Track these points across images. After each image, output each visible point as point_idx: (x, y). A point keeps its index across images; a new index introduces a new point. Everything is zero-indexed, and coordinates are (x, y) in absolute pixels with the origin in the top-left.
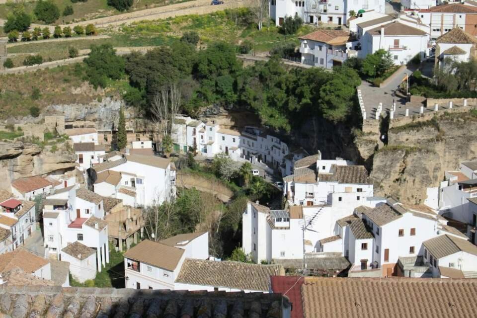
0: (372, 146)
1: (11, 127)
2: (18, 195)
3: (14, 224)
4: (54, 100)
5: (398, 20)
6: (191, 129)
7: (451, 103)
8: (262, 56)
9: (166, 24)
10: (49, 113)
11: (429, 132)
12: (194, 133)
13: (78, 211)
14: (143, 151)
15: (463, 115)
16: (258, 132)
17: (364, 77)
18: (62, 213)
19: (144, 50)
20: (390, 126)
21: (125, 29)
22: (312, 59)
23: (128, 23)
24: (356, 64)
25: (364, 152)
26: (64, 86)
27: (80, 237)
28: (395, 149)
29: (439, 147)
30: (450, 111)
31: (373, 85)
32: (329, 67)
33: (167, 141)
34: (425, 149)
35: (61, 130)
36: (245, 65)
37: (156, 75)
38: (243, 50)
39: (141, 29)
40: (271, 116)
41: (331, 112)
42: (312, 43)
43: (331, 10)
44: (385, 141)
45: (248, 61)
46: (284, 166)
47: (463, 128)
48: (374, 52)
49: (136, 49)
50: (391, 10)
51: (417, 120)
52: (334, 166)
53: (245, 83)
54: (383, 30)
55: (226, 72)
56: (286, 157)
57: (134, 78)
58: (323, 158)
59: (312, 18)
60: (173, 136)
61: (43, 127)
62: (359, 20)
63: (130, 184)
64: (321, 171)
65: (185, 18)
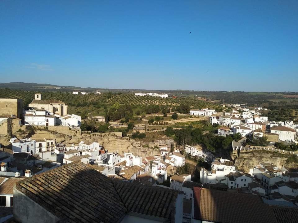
0: (235, 157)
1: (147, 144)
2: (147, 161)
3: (145, 167)
4: (158, 139)
5: (244, 126)
6: (189, 148)
7: (257, 147)
8: (208, 132)
9: (185, 123)
10: (156, 142)
11: (251, 154)
12: (190, 149)
13: (160, 166)
14: (177, 153)
15: (260, 151)
16: (206, 150)
17: (234, 139)
18: (156, 166)
19: (179, 129)
20: (240, 152)
21: (175, 124)
22: (221, 134)
23: (176, 122)
24: (232, 136)
25: (233, 158)
26: (160, 136)
27: (160, 172)
28: (241, 158)
29: (254, 159)
30: (257, 149)
31: (236, 141)
32: (225, 136)
33: (184, 151)
34: (250, 159)
35: (158, 146)
36: (204, 134)
37: (182, 135)
38: (204, 130)
39: (179, 124)
40: (210, 147)
41: (225, 147)
42: (221, 130)
43: (226, 122)
44: (239, 156)
45: (204, 133)
46: (212, 160)
47: (260, 154)
48: (237, 133)
49: (178, 128)
50: (242, 123)
51: (247, 151)
52: (225, 161)
53: (203, 138)
54: (239, 128)
55: (199, 135)
56: (213, 157)
57: (177, 135)
58: (222, 159)
59: (221, 124)
60: (185, 150)
61: (154, 145)
62: (233, 125)
63: (173, 160)
64: (221, 162)
65: (190, 122)
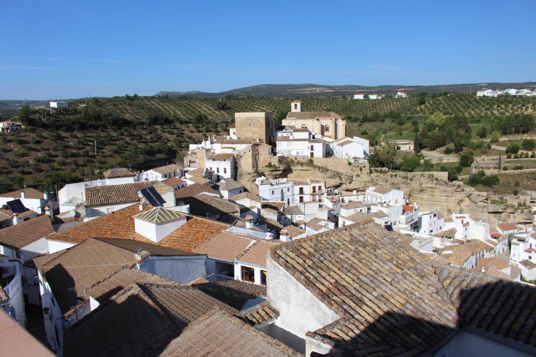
1: (502, 199)
2: (500, 231)
3: (496, 245)
4: (527, 188)
10: (523, 194)
13: (531, 244)
18: (522, 244)
26: (533, 181)
27: (530, 258)
35: (528, 203)
61: (519, 200)
